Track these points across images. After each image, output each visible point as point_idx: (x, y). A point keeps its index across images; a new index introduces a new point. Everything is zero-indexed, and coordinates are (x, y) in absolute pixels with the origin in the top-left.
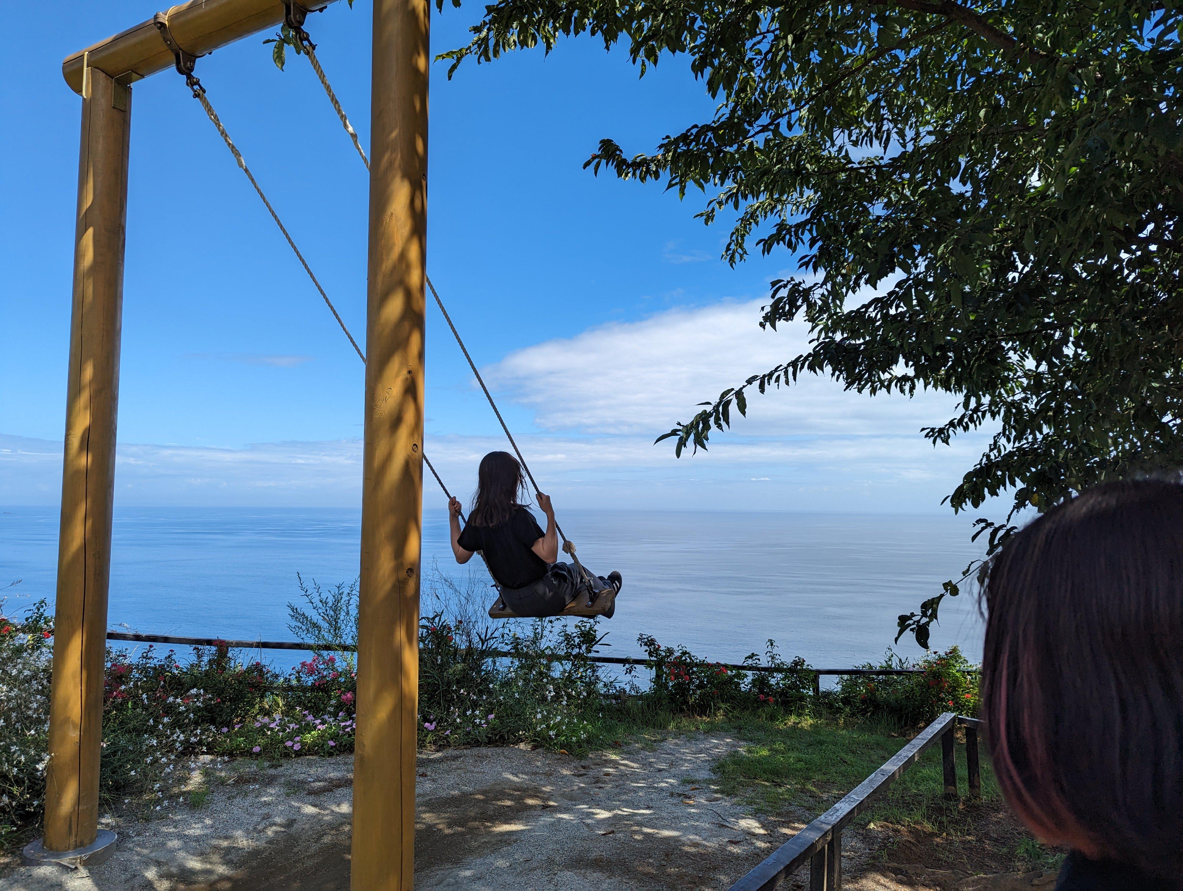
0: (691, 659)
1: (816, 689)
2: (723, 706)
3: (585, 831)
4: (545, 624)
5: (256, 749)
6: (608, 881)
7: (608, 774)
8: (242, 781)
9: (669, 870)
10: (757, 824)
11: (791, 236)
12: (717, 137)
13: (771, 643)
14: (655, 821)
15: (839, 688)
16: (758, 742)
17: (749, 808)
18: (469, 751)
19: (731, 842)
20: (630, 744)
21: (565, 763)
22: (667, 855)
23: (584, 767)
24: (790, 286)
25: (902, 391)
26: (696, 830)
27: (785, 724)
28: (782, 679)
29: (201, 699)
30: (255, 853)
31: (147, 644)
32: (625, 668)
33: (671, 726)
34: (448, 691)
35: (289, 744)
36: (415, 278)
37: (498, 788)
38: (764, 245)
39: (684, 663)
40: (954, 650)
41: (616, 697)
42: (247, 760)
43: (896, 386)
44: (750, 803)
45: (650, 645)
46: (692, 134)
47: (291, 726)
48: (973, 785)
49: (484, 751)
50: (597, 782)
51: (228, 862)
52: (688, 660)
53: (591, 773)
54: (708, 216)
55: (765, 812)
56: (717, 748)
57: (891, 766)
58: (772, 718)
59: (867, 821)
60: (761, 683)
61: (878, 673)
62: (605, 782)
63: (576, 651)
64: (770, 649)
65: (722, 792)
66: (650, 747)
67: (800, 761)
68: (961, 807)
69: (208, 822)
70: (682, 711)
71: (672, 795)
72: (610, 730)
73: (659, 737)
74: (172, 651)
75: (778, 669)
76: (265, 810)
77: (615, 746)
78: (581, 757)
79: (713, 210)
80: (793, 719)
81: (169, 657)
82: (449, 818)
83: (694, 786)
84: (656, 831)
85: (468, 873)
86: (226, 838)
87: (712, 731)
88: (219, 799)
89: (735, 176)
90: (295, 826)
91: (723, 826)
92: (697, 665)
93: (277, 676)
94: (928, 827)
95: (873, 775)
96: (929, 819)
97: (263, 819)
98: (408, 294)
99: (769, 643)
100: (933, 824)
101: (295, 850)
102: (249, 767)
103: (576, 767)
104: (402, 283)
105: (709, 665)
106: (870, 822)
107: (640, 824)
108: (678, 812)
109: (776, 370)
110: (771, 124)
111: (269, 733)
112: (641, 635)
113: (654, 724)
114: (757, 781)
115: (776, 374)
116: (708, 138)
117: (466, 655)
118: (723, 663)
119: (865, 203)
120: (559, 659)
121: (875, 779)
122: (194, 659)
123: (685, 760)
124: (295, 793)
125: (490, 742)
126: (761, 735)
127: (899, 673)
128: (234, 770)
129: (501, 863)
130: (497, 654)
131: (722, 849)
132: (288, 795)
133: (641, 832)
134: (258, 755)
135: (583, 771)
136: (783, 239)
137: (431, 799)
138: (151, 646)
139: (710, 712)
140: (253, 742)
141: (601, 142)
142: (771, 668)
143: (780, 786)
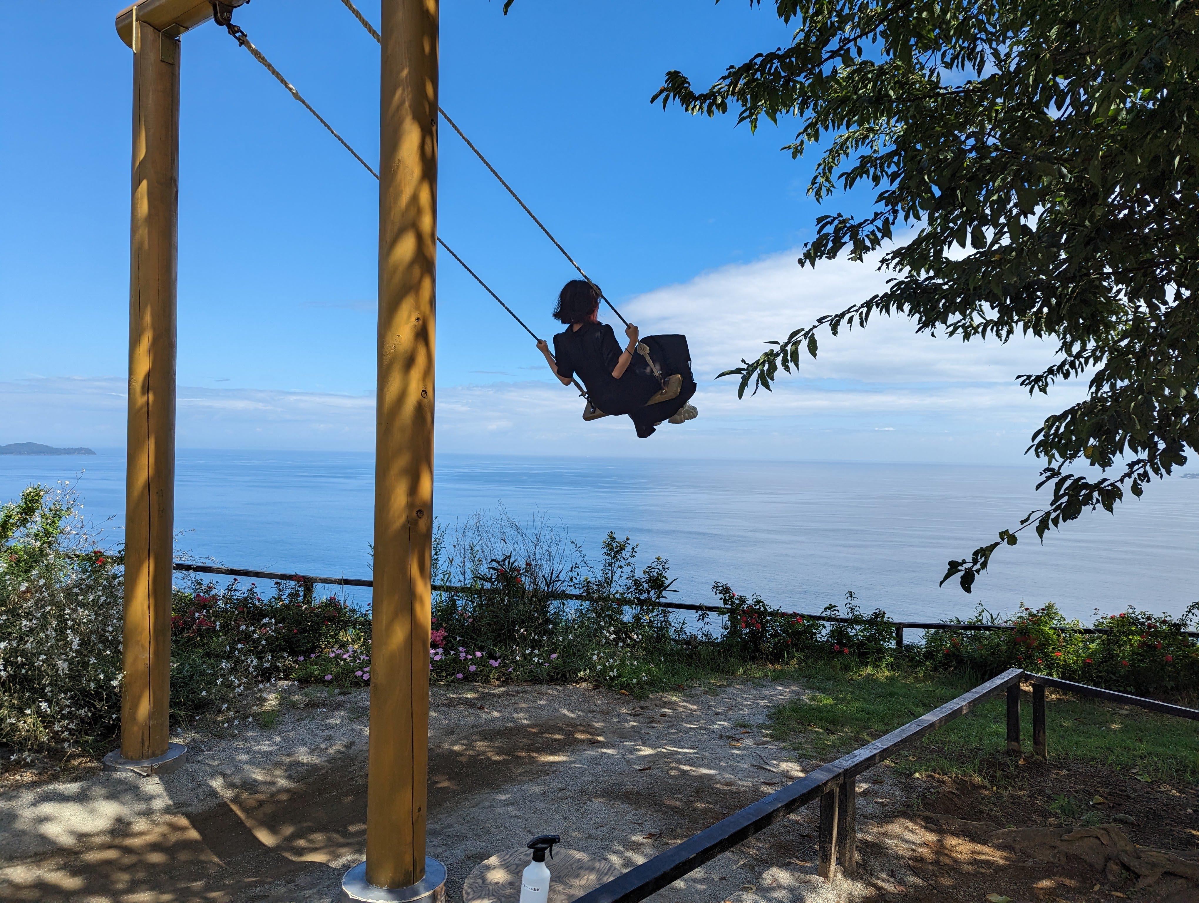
0: (764, 608)
1: (899, 642)
2: (797, 655)
3: (624, 767)
4: (615, 569)
5: (328, 677)
6: (633, 812)
7: (664, 715)
8: (312, 705)
9: (695, 805)
10: (798, 768)
11: (876, 169)
12: (784, 66)
13: (851, 594)
14: (695, 760)
15: (924, 642)
16: (824, 691)
17: (795, 753)
18: (530, 688)
19: (766, 783)
20: (693, 687)
21: (625, 703)
22: (697, 792)
23: (642, 708)
24: (836, 223)
25: (999, 335)
26: (734, 770)
27: (860, 675)
28: (862, 631)
29: (273, 628)
30: (314, 769)
31: (231, 578)
32: (698, 614)
33: (740, 672)
34: (512, 631)
35: (359, 673)
36: (426, 221)
37: (552, 723)
38: (846, 179)
39: (758, 612)
40: (1050, 607)
41: (687, 643)
42: (321, 687)
43: (992, 330)
44: (796, 749)
45: (726, 593)
46: (756, 64)
47: (362, 657)
48: (1037, 742)
49: (543, 688)
50: (651, 722)
51: (289, 778)
52: (762, 609)
53: (648, 713)
54: (796, 148)
55: (810, 758)
56: (781, 695)
57: (930, 718)
58: (847, 668)
59: (912, 771)
60: (839, 634)
61: (966, 628)
62: (659, 723)
63: (644, 596)
64: (849, 601)
65: (771, 736)
66: (713, 691)
67: (862, 711)
68: (1021, 762)
69: (278, 739)
70: (753, 659)
71: (721, 737)
72: (675, 674)
73: (724, 683)
74: (253, 584)
75: (857, 620)
76: (328, 733)
77: (678, 688)
78: (642, 697)
79: (802, 143)
80: (869, 670)
81: (251, 590)
82: (498, 747)
83: (745, 730)
84: (694, 769)
85: (504, 797)
86: (288, 755)
87: (779, 678)
88: (289, 719)
89: (816, 105)
90: (353, 747)
91: (762, 768)
92: (771, 614)
93: (353, 611)
94: (978, 779)
95: (908, 725)
96: (980, 772)
97: (325, 740)
98: (419, 238)
99: (848, 595)
100: (984, 778)
101: (351, 770)
102: (321, 693)
103: (634, 708)
104: (414, 226)
105: (783, 615)
106: (915, 772)
107: (680, 763)
108: (721, 752)
109: (848, 311)
110: (841, 48)
111: (342, 663)
112: (716, 583)
113: (723, 670)
114: (810, 728)
115: (847, 317)
116: (774, 66)
117: (532, 597)
118: (800, 613)
119: (956, 132)
120: (629, 602)
121: (911, 728)
122: (274, 592)
123: (746, 705)
124: (357, 718)
125: (551, 680)
126: (829, 684)
127: (987, 628)
128: (307, 695)
129: (537, 789)
130: (565, 596)
131: (755, 788)
132: (351, 720)
133: (677, 769)
134: (330, 682)
135: (640, 711)
136: (867, 172)
137: (483, 731)
138: (236, 580)
139: (783, 660)
140: (325, 672)
141: (668, 74)
142: (851, 619)
143: (833, 733)
